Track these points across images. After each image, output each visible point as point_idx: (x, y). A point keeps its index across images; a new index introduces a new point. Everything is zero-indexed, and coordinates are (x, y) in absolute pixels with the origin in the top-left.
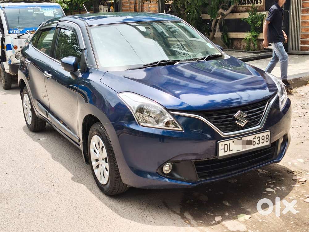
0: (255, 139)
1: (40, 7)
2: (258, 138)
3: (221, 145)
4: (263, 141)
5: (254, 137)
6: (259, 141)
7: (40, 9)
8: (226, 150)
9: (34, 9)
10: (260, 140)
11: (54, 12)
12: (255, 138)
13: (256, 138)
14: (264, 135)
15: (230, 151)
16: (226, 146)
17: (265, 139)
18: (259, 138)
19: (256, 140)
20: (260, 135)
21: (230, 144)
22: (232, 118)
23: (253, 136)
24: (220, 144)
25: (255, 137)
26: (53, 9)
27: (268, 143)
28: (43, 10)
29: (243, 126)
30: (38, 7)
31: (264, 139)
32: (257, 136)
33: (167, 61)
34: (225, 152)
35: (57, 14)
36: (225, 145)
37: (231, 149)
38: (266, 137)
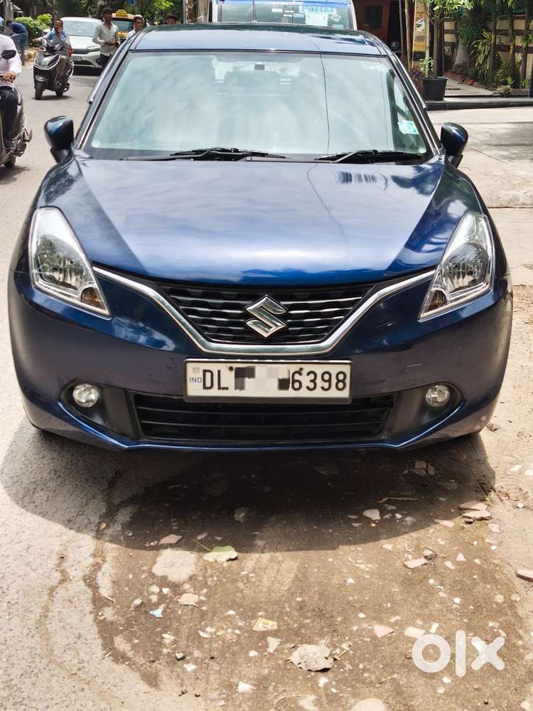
0: (301, 374)
1: (301, 3)
2: (308, 374)
3: (194, 370)
4: (326, 385)
5: (297, 369)
6: (313, 381)
7: (300, 8)
8: (208, 384)
9: (285, 6)
10: (317, 381)
11: (330, 15)
12: (299, 372)
13: (304, 372)
14: (331, 371)
15: (219, 388)
16: (208, 375)
17: (334, 381)
18: (312, 377)
19: (306, 380)
20: (318, 370)
21: (219, 372)
22: (241, 310)
23: (294, 368)
24: (190, 367)
25: (301, 369)
26: (329, 9)
27: (345, 394)
28: (306, 11)
29: (266, 335)
30: (298, 3)
31: (329, 381)
32: (307, 368)
33: (230, 151)
34: (205, 388)
35: (337, 20)
36: (205, 371)
37: (222, 386)
38: (337, 378)
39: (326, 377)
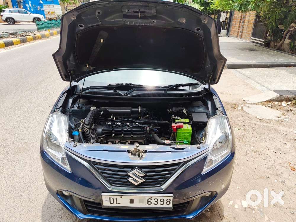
0: (151, 199)
4: (162, 203)
6: (157, 202)
8: (112, 202)
14: (164, 199)
16: (112, 200)
17: (165, 202)
18: (156, 200)
19: (153, 201)
20: (159, 198)
21: (116, 198)
23: (148, 197)
24: (104, 197)
27: (170, 206)
29: (136, 184)
32: (154, 198)
34: (110, 203)
36: (110, 198)
37: (118, 203)
38: (167, 201)
39: (162, 200)
